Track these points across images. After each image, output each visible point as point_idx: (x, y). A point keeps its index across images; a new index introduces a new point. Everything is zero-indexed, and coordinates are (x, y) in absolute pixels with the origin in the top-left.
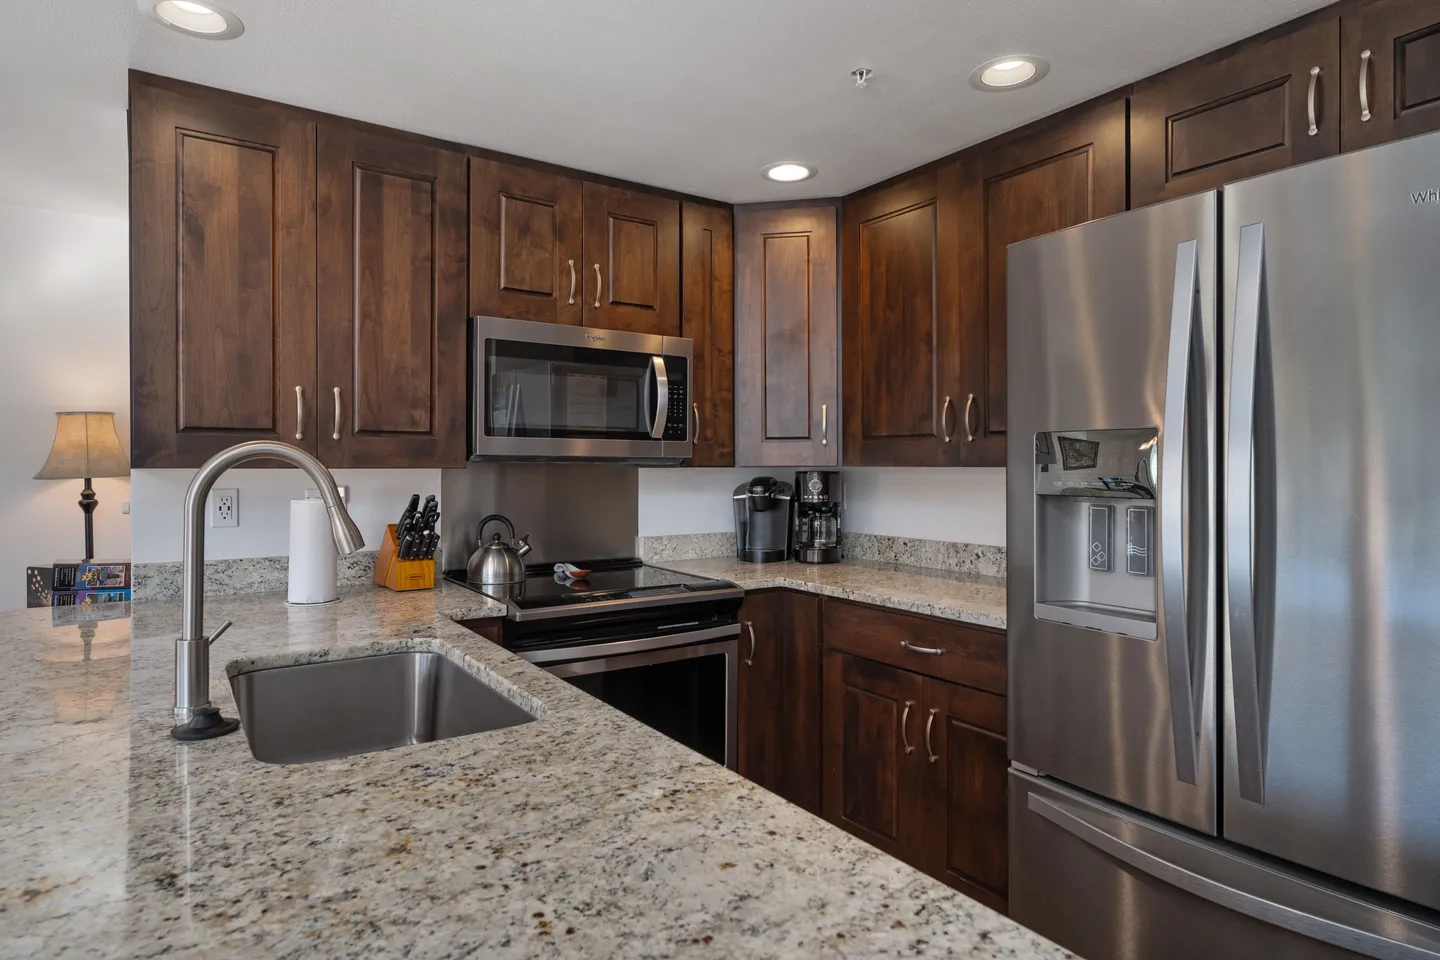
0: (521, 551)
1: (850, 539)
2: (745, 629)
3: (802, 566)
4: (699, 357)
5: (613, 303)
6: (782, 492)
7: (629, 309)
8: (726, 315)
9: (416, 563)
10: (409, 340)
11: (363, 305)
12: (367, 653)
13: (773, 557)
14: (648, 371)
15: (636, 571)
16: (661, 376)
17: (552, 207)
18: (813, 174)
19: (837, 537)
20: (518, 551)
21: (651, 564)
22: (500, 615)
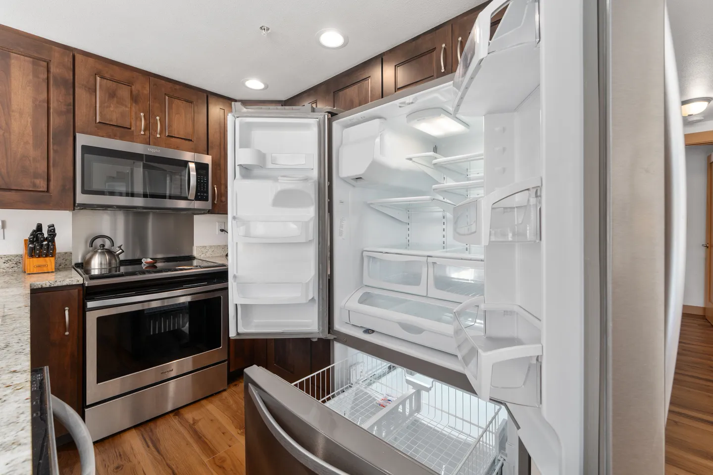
0: (117, 253)
4: (216, 164)
5: (168, 136)
7: (179, 140)
9: (41, 259)
14: (187, 169)
15: (192, 260)
16: (193, 172)
17: (131, 86)
18: (266, 87)
20: (115, 252)
21: (199, 258)
22: (78, 283)
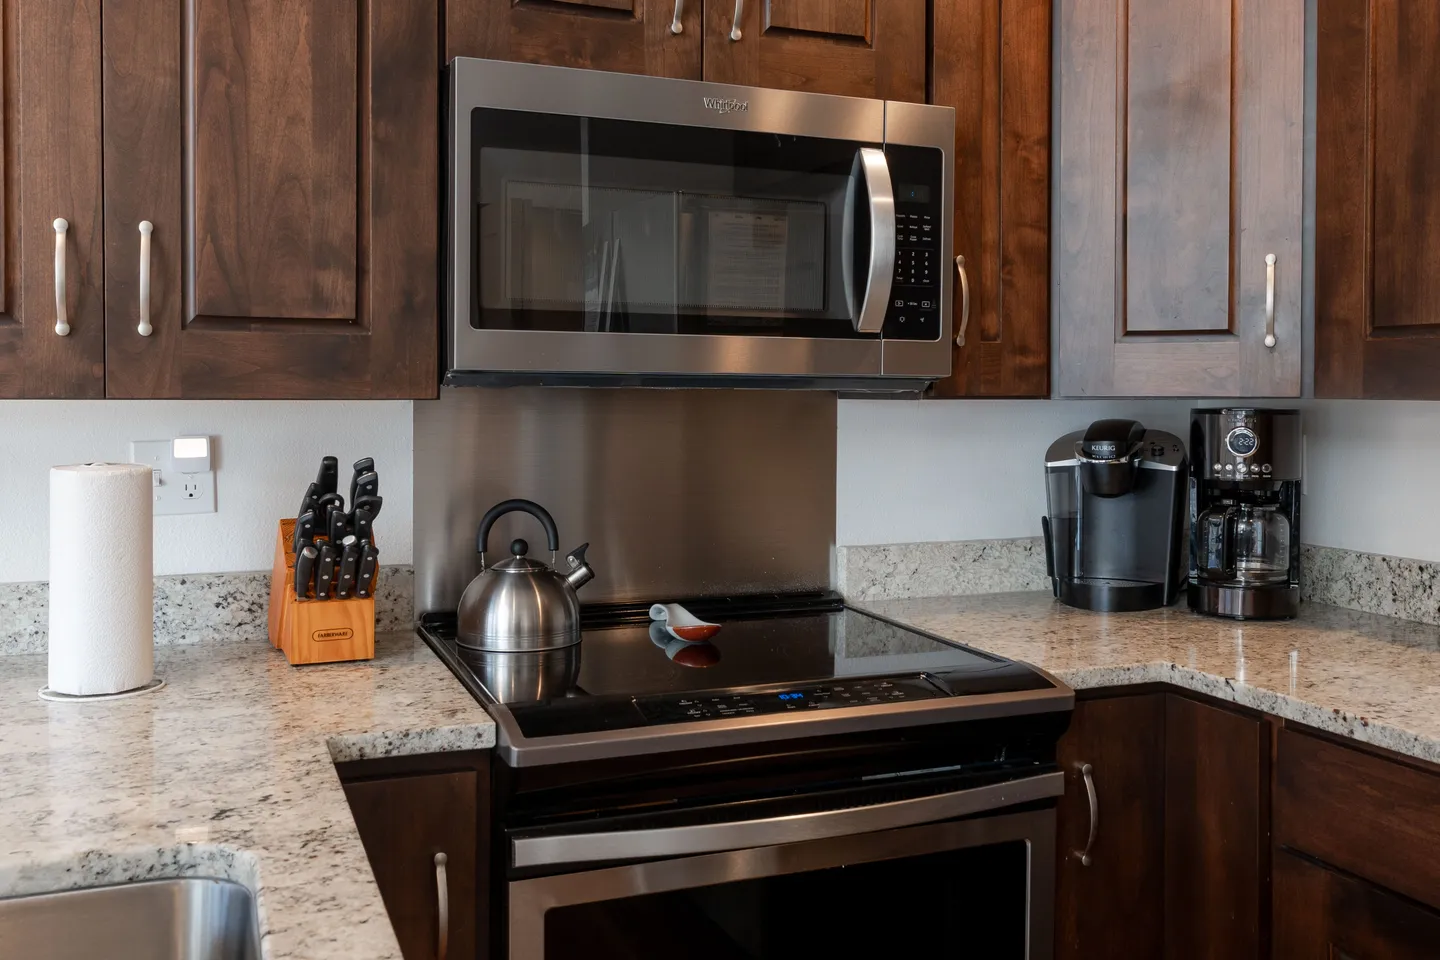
0: (572, 579)
1: (1318, 559)
2: (1074, 783)
3: (1206, 625)
4: (968, 148)
5: (773, 29)
6: (1159, 454)
7: (812, 46)
8: (1032, 57)
9: (333, 606)
10: (308, 115)
11: (206, 39)
12: (68, 881)
13: (1134, 600)
14: (852, 182)
15: (832, 617)
16: (883, 193)
19: (1292, 559)
20: (564, 578)
21: (860, 606)
22: (479, 746)
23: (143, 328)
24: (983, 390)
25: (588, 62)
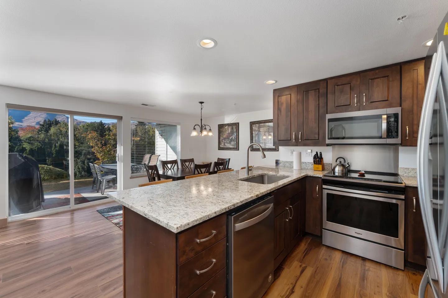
0: (347, 166)
4: (403, 112)
5: (371, 102)
7: (378, 103)
17: (350, 84)
22: (321, 177)
23: (300, 141)
24: (413, 145)
25: (344, 111)
